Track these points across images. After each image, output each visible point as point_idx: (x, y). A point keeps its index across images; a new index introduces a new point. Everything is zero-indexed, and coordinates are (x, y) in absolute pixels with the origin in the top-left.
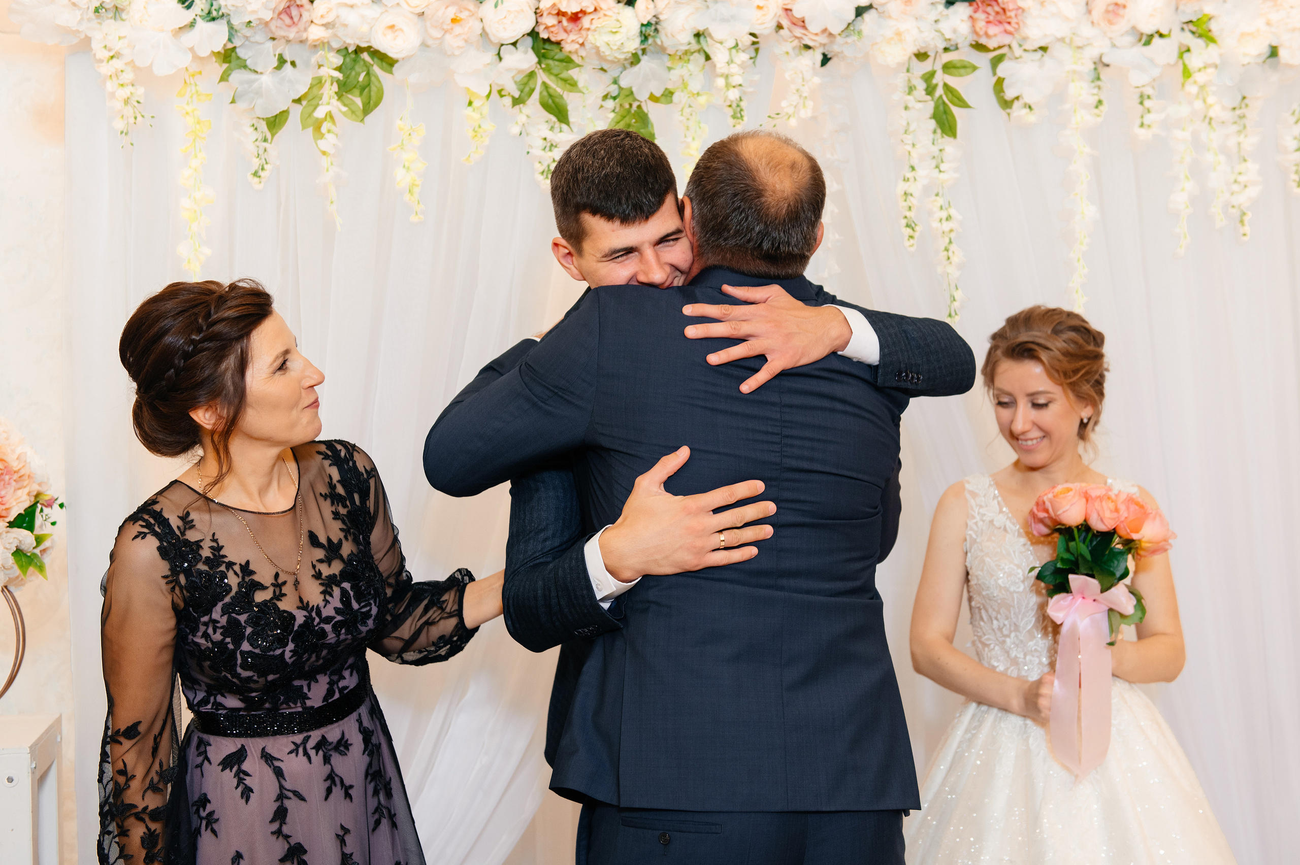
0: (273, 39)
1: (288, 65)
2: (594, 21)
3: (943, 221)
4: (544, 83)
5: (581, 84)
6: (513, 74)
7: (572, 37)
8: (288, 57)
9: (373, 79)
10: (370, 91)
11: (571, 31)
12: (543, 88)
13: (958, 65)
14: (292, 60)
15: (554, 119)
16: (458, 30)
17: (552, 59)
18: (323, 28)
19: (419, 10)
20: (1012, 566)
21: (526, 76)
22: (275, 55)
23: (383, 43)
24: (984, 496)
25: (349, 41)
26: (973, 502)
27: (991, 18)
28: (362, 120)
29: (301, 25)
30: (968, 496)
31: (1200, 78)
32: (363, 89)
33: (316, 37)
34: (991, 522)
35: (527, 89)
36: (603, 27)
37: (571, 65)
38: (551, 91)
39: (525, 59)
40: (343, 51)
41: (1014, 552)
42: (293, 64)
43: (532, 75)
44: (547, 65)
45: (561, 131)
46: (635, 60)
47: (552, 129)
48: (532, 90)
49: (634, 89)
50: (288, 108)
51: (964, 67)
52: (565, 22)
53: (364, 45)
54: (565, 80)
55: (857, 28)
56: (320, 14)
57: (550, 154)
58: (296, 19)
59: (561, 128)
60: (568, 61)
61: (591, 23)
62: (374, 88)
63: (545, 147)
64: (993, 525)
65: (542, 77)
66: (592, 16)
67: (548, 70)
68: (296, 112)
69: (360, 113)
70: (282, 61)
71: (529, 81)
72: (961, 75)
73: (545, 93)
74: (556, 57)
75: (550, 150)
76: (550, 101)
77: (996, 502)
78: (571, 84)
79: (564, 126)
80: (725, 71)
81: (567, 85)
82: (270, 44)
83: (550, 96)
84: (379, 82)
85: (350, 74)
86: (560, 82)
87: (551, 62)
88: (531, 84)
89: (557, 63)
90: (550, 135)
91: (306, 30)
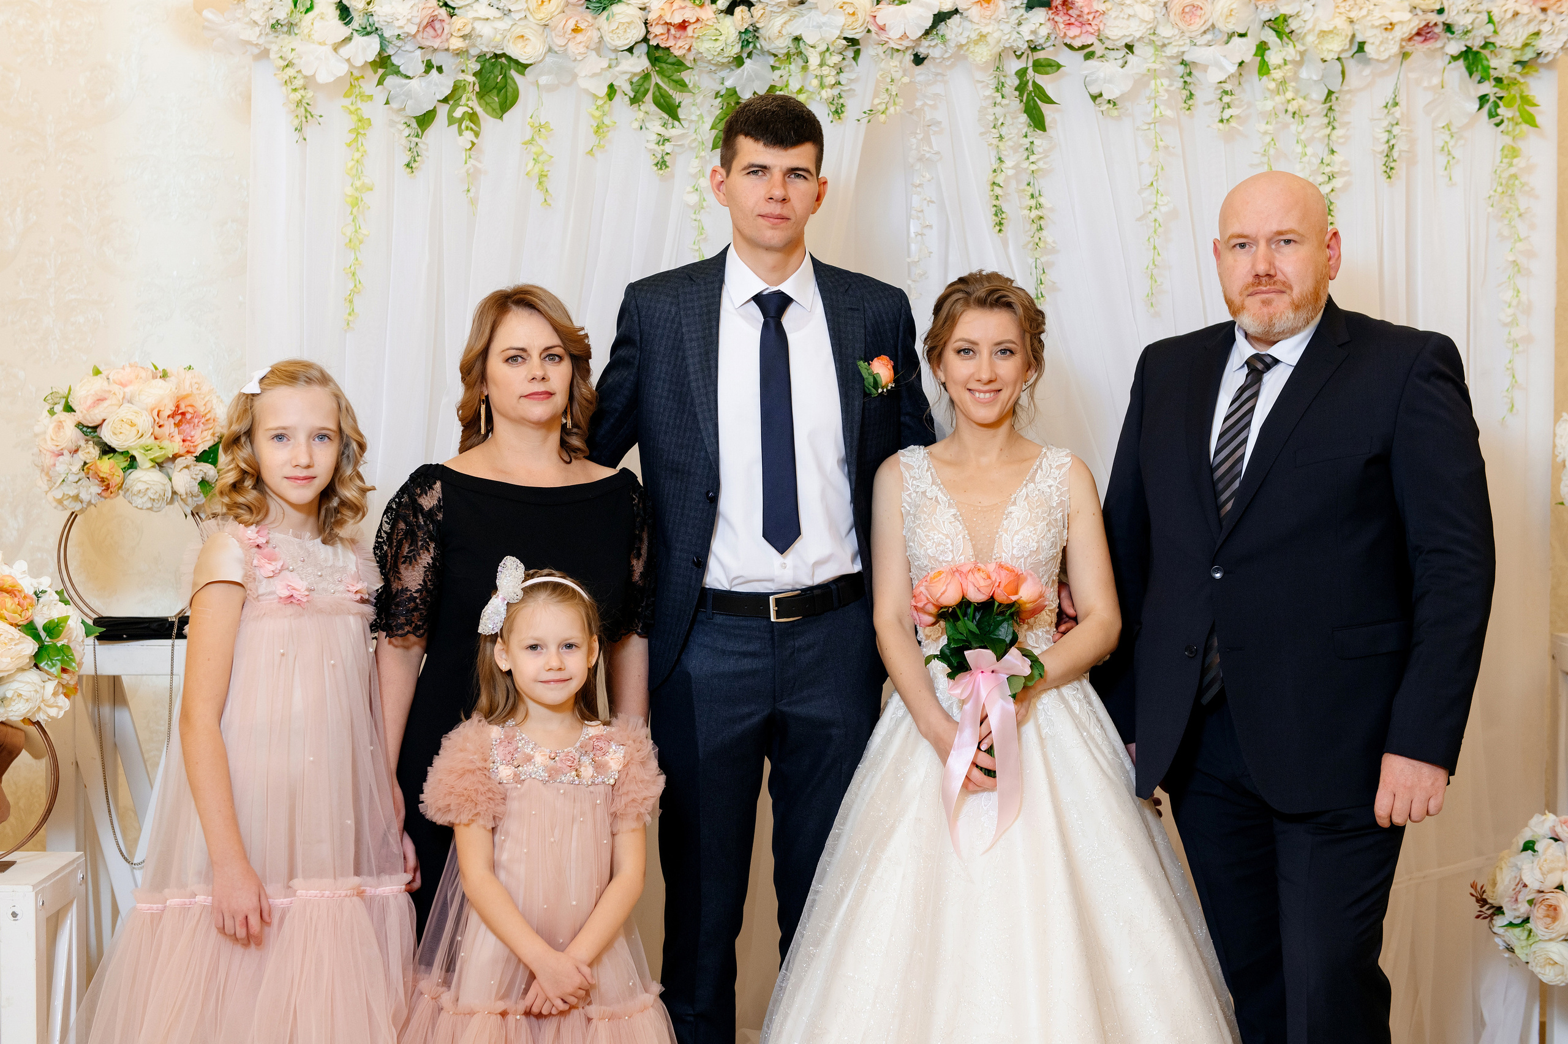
0: (421, 48)
1: (434, 71)
2: (696, 30)
3: (1033, 210)
4: (657, 84)
5: (690, 86)
6: (628, 76)
7: (680, 43)
8: (435, 63)
9: (509, 81)
10: (506, 92)
11: (679, 38)
12: (656, 89)
13: (1044, 63)
14: (439, 65)
15: (666, 116)
16: (580, 37)
17: (665, 62)
18: (461, 39)
19: (543, 22)
20: (940, 535)
21: (641, 78)
22: (423, 62)
23: (515, 51)
24: (918, 468)
25: (485, 49)
26: (907, 475)
27: (1073, 20)
28: (501, 117)
29: (444, 37)
30: (903, 469)
31: (1277, 74)
32: (500, 91)
33: (455, 48)
34: (924, 493)
35: (642, 89)
36: (704, 35)
37: (682, 68)
38: (662, 91)
39: (639, 63)
40: (480, 57)
41: (944, 522)
42: (440, 69)
43: (646, 77)
44: (661, 68)
45: (673, 127)
46: (739, 61)
47: (664, 125)
48: (648, 90)
49: (737, 89)
50: (435, 107)
51: (1050, 65)
52: (673, 31)
53: (499, 52)
54: (676, 82)
55: (940, 33)
56: (457, 28)
57: (662, 147)
58: (439, 32)
59: (673, 124)
60: (679, 64)
61: (694, 32)
62: (510, 89)
63: (659, 141)
64: (926, 496)
65: (656, 79)
66: (695, 26)
67: (661, 73)
68: (443, 111)
69: (499, 111)
70: (429, 66)
71: (644, 82)
72: (1047, 73)
73: (658, 94)
74: (669, 61)
75: (663, 144)
76: (662, 100)
77: (929, 473)
78: (682, 85)
79: (676, 123)
80: (818, 72)
81: (678, 86)
82: (419, 52)
83: (662, 96)
84: (515, 83)
85: (489, 77)
86: (672, 83)
87: (664, 65)
88: (646, 85)
89: (669, 66)
90: (662, 131)
91: (447, 40)
